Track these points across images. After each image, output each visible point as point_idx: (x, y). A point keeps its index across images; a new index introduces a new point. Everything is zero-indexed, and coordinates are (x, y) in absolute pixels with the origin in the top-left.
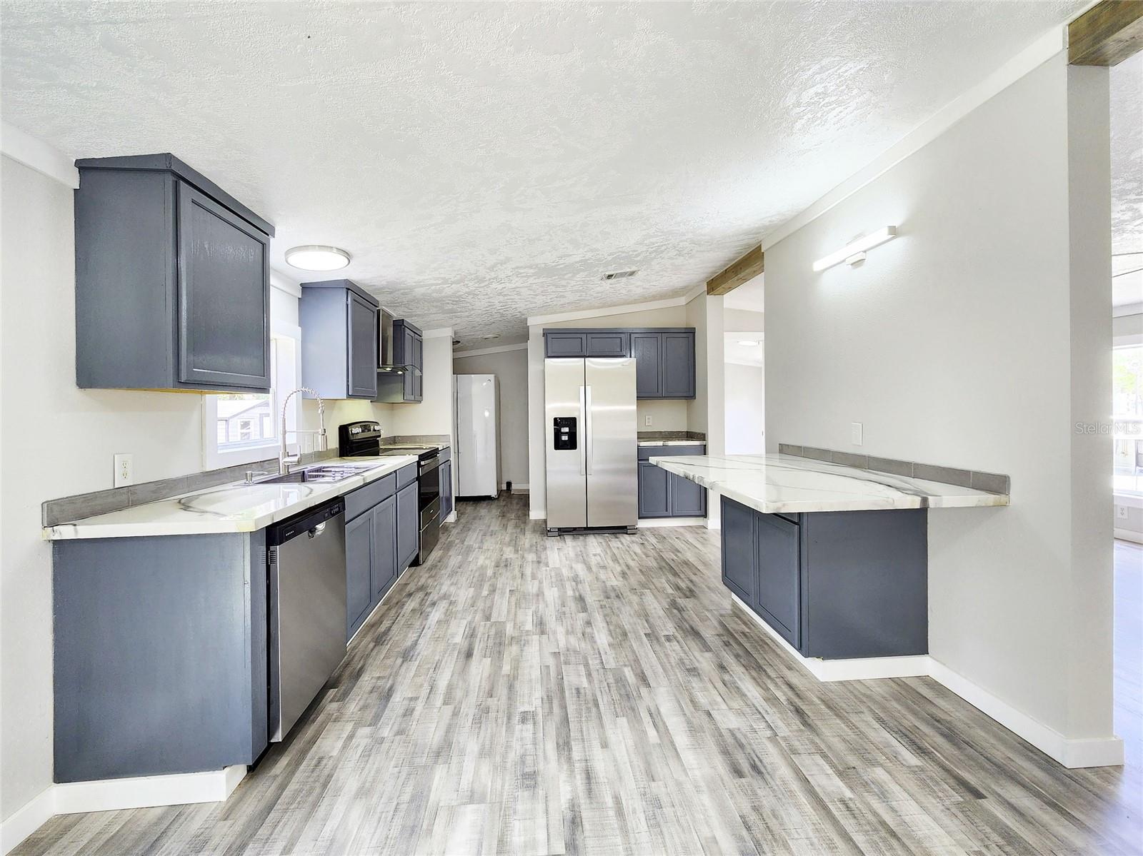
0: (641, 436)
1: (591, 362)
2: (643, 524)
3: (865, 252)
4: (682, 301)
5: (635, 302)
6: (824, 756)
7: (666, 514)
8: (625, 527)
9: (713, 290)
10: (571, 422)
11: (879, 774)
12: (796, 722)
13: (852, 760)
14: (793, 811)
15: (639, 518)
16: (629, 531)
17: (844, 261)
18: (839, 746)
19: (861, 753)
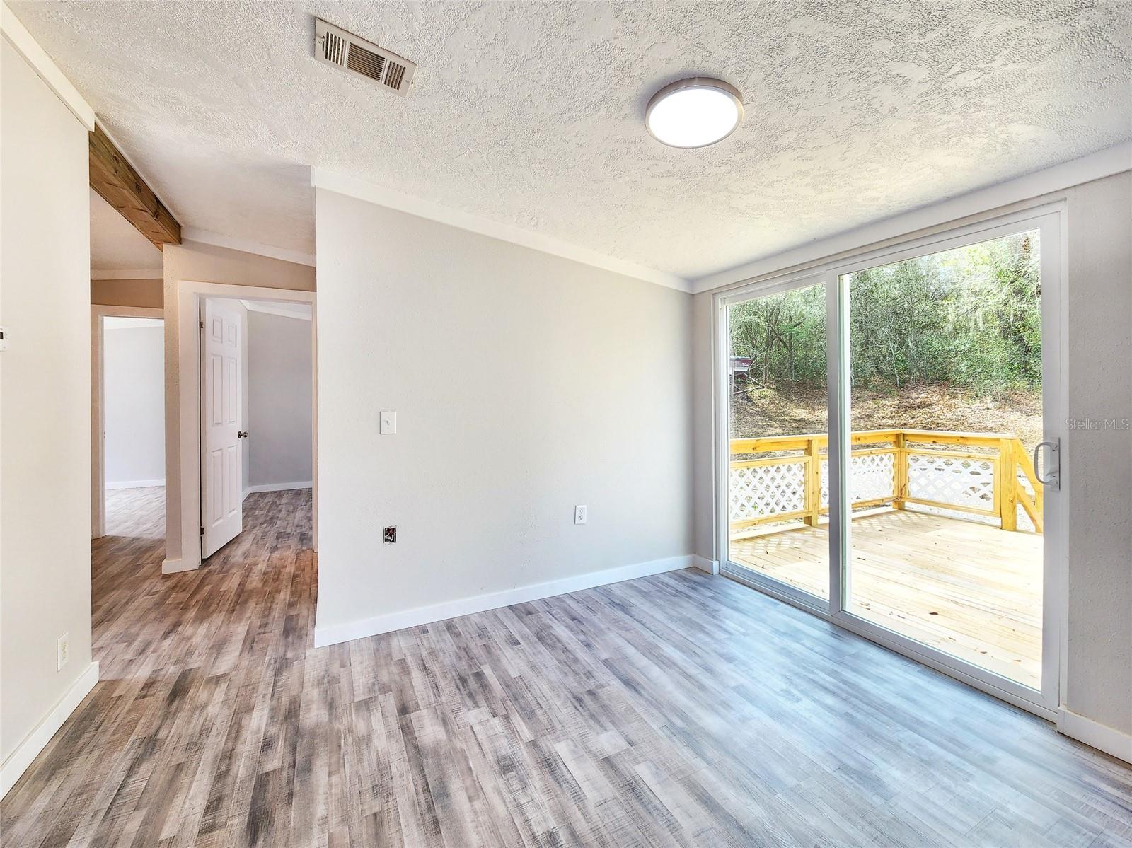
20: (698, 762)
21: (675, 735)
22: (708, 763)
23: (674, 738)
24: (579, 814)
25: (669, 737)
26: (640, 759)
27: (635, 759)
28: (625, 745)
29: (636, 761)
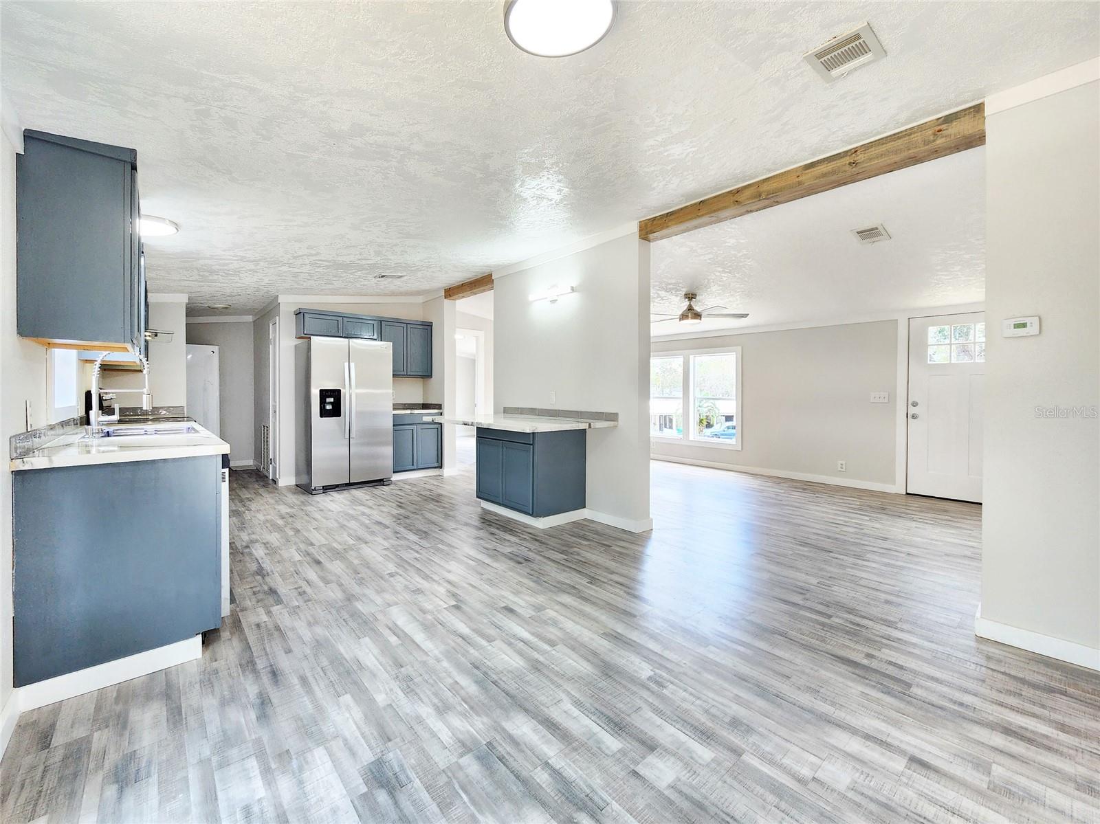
0: (396, 407)
1: (355, 343)
2: (396, 477)
3: (558, 296)
4: (420, 299)
5: (386, 295)
6: (553, 550)
7: (413, 468)
8: (382, 480)
9: (450, 296)
10: (336, 394)
11: (575, 549)
12: (537, 544)
13: (564, 548)
14: (547, 567)
15: (394, 472)
16: (385, 483)
17: (546, 298)
18: (558, 546)
19: (567, 546)
20: (557, 763)
21: (587, 796)
22: (548, 763)
23: (588, 791)
24: (650, 700)
25: (593, 790)
26: (618, 755)
27: (625, 754)
28: (640, 769)
29: (623, 752)
